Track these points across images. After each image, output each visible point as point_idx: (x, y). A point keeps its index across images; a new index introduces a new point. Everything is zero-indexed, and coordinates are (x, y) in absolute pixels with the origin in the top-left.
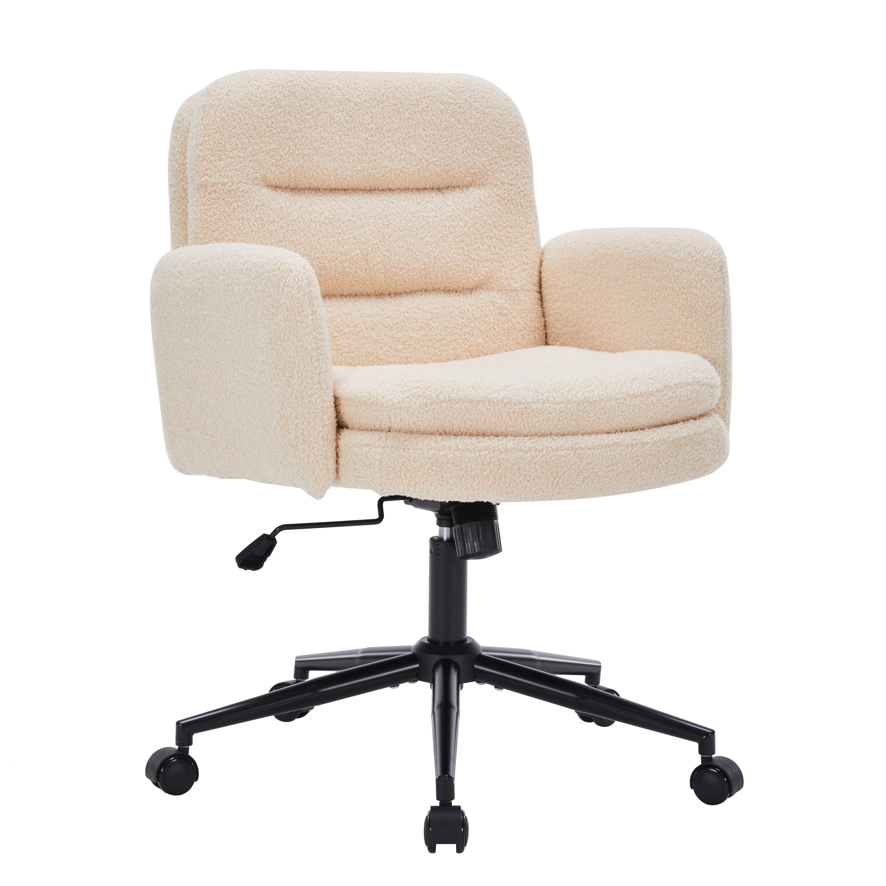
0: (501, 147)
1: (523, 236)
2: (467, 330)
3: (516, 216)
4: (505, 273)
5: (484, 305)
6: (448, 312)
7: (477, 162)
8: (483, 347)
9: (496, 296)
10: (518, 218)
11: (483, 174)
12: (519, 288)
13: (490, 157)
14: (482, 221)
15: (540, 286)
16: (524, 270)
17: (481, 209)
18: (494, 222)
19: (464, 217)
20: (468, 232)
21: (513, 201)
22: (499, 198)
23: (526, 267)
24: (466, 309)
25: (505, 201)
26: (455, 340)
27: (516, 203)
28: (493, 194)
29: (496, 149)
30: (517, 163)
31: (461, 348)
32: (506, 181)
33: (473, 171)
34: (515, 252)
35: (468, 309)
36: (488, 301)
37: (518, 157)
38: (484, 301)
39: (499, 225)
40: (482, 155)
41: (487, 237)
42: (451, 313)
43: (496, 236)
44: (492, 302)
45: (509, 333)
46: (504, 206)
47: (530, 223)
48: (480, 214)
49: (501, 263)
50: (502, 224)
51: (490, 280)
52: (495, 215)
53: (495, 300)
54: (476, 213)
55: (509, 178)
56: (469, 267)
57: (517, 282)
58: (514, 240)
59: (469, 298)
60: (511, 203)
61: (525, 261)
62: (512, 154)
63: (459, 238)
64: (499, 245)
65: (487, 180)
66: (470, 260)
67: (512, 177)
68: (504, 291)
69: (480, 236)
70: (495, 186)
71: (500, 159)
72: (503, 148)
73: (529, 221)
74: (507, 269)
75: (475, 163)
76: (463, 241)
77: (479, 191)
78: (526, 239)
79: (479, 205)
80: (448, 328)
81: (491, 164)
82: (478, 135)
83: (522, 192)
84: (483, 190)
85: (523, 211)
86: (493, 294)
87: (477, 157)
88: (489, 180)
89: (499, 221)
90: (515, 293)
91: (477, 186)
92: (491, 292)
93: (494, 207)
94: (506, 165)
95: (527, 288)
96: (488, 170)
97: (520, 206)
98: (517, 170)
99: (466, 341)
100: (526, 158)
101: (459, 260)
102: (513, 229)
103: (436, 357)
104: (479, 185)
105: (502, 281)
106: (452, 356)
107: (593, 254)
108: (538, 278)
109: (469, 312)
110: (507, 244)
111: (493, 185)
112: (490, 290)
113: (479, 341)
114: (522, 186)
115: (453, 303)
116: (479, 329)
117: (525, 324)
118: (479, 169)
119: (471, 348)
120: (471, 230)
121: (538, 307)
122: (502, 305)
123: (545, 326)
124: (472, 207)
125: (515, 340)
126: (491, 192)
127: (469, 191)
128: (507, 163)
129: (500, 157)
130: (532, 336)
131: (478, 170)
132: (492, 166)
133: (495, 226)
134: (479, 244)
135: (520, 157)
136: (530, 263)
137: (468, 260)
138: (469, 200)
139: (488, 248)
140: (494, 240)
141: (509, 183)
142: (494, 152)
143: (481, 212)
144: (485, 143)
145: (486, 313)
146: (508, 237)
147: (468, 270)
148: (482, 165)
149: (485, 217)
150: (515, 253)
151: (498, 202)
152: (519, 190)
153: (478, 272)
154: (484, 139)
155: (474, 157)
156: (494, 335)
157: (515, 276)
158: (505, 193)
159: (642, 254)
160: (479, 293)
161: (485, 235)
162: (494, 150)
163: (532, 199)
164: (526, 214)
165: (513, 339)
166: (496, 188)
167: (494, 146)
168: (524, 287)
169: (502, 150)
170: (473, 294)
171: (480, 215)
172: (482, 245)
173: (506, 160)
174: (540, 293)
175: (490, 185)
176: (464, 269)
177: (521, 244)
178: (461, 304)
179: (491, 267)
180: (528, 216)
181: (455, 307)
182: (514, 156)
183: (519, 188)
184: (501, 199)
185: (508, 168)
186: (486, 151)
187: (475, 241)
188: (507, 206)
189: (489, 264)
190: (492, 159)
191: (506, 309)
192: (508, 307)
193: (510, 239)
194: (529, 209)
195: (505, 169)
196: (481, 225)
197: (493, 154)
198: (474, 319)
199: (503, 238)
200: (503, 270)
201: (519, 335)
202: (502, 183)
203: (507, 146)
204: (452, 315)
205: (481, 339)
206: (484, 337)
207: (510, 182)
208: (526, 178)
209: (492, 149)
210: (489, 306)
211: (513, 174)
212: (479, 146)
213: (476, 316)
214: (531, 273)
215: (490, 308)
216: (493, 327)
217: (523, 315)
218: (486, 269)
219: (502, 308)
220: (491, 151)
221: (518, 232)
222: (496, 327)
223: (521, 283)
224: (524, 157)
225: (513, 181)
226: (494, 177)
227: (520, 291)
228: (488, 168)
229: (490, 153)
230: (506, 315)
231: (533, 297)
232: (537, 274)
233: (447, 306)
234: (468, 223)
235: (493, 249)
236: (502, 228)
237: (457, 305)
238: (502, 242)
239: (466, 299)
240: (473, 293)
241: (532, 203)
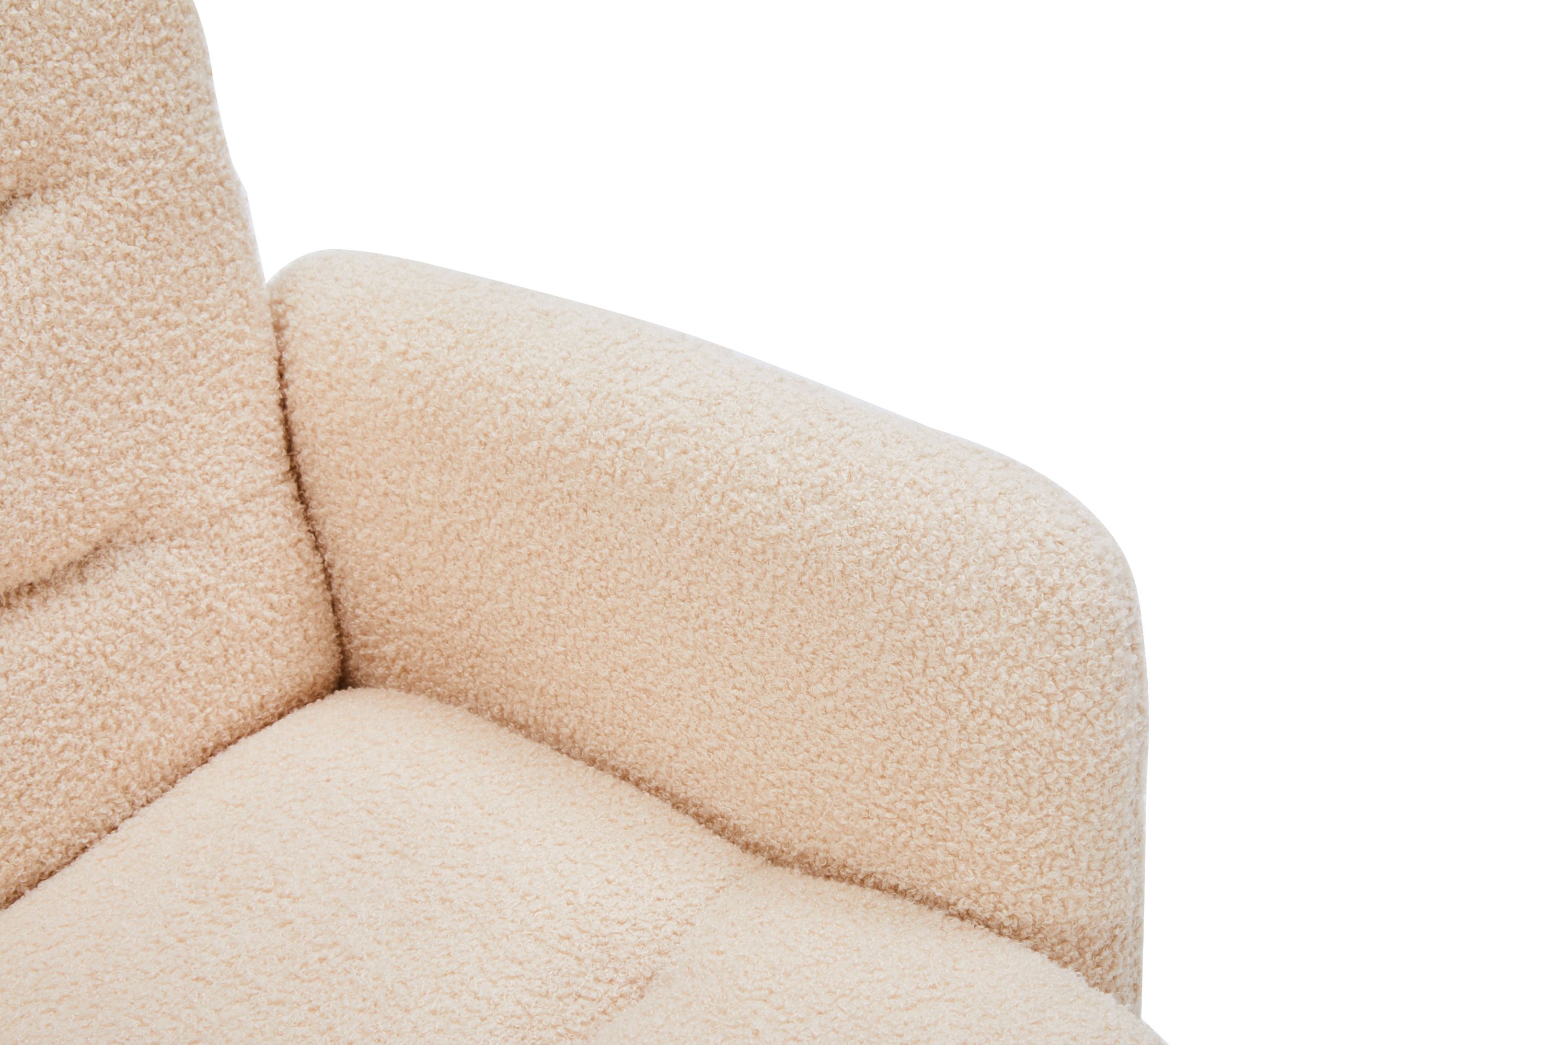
0: (100, 28)
1: (218, 316)
2: (97, 721)
3: (184, 258)
4: (184, 471)
5: (134, 606)
6: (23, 687)
7: (25, 117)
8: (156, 750)
9: (170, 559)
10: (192, 263)
11: (51, 150)
12: (237, 502)
13: (68, 78)
14: (79, 323)
15: (290, 448)
16: (238, 429)
17: (70, 282)
18: (118, 311)
19: (15, 330)
20: (41, 382)
21: (168, 209)
22: (121, 219)
23: (245, 416)
24: (82, 650)
25: (144, 220)
26: (64, 772)
27: (177, 212)
28: (97, 208)
29: (82, 44)
30: (162, 66)
31: (87, 788)
32: (134, 148)
33: (18, 152)
34: (201, 384)
35: (89, 645)
36: (145, 587)
37: (160, 44)
38: (130, 594)
39: (141, 314)
40: (38, 80)
41: (105, 371)
42: (33, 685)
43: (131, 356)
44: (161, 586)
45: (227, 661)
46: (141, 241)
47: (233, 260)
48: (68, 299)
49: (162, 440)
50: (147, 305)
51: (142, 512)
52: (120, 283)
53: (167, 574)
54: (56, 304)
55: (142, 133)
56: (63, 505)
57: (224, 485)
58: (192, 346)
59: (81, 599)
60: (162, 217)
61: (237, 397)
62: (140, 41)
63: (15, 418)
64: (151, 385)
65: (67, 163)
66: (63, 478)
67: (154, 123)
68: (188, 532)
69: (82, 381)
70: (101, 176)
71: (102, 74)
72: (106, 30)
73: (227, 255)
74: (187, 455)
75: (17, 122)
76: (28, 422)
77: (46, 213)
78: (229, 323)
79: (59, 269)
80: (33, 741)
81: (73, 105)
82: (14, 12)
83: (189, 164)
84: (62, 205)
85: (205, 228)
86: (158, 553)
87: (21, 95)
88: (75, 165)
89: (133, 300)
90: (225, 522)
91: (36, 196)
92: (148, 552)
93: (112, 258)
94: (127, 89)
95: (259, 486)
96: (68, 129)
97: (193, 213)
98: (163, 94)
99: (101, 757)
100: (185, 36)
101: (26, 493)
102: (184, 306)
103: (13, 857)
104: (44, 188)
105: (177, 504)
106: (65, 830)
107: (525, 439)
108: (281, 433)
109: (90, 652)
110: (173, 369)
111: (93, 176)
112: (142, 542)
113: (140, 737)
114: (189, 143)
115: (33, 644)
116: (138, 699)
117: (272, 606)
118: (36, 137)
119: (121, 772)
120: (49, 372)
121: (299, 531)
122: (193, 583)
123: (328, 580)
124: (37, 285)
125: (251, 676)
126: (89, 204)
127: (13, 220)
128: (126, 81)
129: (100, 66)
130: (298, 638)
131: (34, 143)
132: (78, 110)
133: (126, 323)
134: (85, 411)
135: (168, 39)
136: (251, 395)
137: (54, 480)
138: (22, 261)
139: (116, 411)
140: (131, 374)
141: (145, 152)
142: (76, 57)
143: (69, 293)
144: (43, 33)
145: (148, 631)
146: (173, 343)
147: (62, 516)
148: (45, 117)
149: (85, 303)
150: (203, 389)
151: (120, 229)
152: (182, 163)
153: (97, 506)
154: (35, 23)
155: (11, 102)
156: (184, 690)
157: (217, 469)
158: (137, 193)
159: (774, 530)
160: (109, 568)
161: (98, 369)
162: (77, 49)
163: (224, 173)
164: (217, 233)
165: (244, 675)
166: (104, 183)
167: (73, 34)
168: (250, 489)
169: (103, 41)
170: (90, 582)
171: (69, 306)
172: (94, 406)
173: (122, 69)
174: (295, 472)
175: (81, 180)
176: (48, 516)
177: (217, 346)
178: (62, 635)
179: (138, 472)
180: (223, 238)
181: (43, 656)
182: (145, 46)
183: (180, 153)
184: (130, 219)
185: (133, 95)
186: (50, 65)
187: (69, 404)
188: (151, 236)
189: (130, 464)
190: (76, 84)
191: (206, 589)
192: (212, 581)
193: (181, 347)
194: (219, 211)
195: (125, 107)
196: (80, 339)
197: (75, 67)
198: (112, 673)
199: (157, 356)
200: (176, 464)
201: (260, 653)
202: (123, 161)
203: (119, 19)
204: (37, 691)
205: (146, 725)
206: (155, 714)
207: (150, 144)
208: (195, 103)
209: (68, 48)
210: (152, 606)
211: (152, 111)
212: (22, 55)
213: (116, 658)
214: (261, 428)
215: (158, 611)
216: (178, 665)
217: (260, 585)
218: (123, 485)
219: (194, 592)
220: (66, 58)
221: (201, 309)
222: (185, 664)
223: (238, 482)
224: (177, 35)
225: (158, 137)
226: (89, 147)
227: (240, 508)
228: (68, 120)
229: (66, 65)
230: (210, 609)
231: (279, 507)
232: (273, 417)
233: (15, 667)
234: (37, 353)
235: (134, 406)
236: (147, 320)
237: (46, 649)
238: (156, 369)
239: (72, 611)
240: (89, 571)
241: (227, 184)
